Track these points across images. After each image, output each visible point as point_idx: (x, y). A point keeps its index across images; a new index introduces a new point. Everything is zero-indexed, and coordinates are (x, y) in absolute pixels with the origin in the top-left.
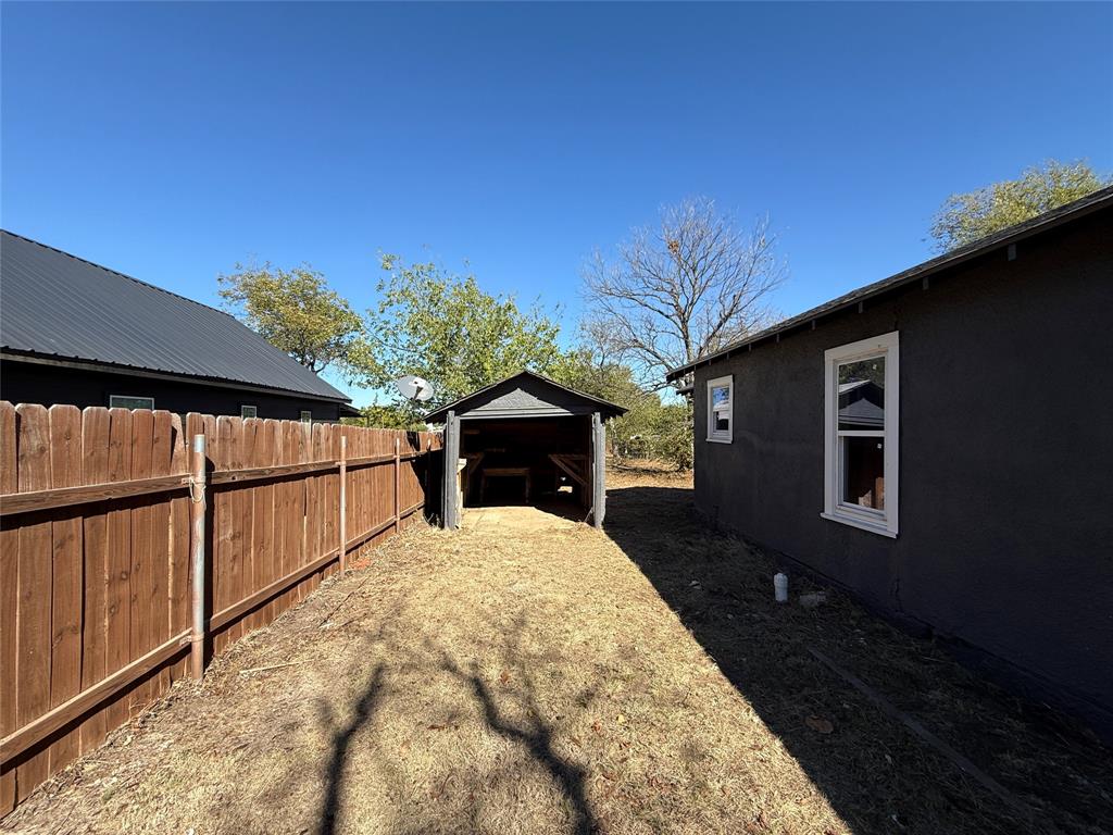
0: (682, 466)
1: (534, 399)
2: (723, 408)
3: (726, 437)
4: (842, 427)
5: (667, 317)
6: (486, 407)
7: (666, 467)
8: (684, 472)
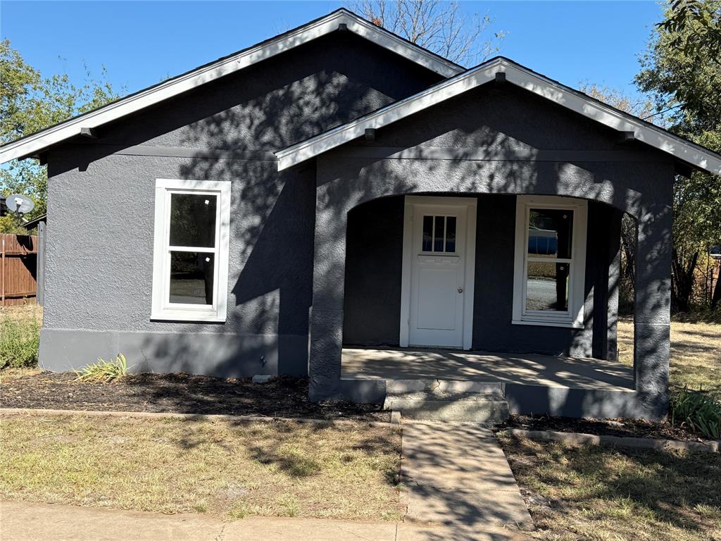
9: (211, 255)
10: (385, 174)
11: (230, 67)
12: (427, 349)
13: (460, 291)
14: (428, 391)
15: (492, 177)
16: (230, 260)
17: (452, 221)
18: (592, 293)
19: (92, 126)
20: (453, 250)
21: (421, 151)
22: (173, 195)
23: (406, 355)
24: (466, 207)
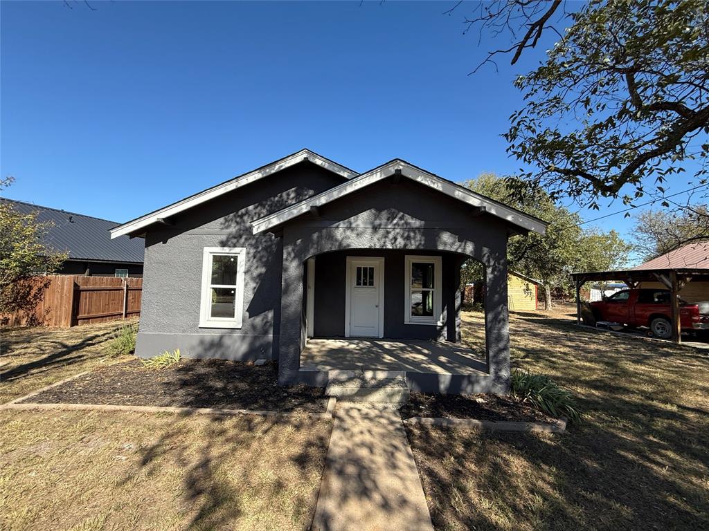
9: (234, 290)
10: (331, 237)
11: (244, 182)
12: (361, 339)
13: (377, 306)
14: (363, 379)
15: (395, 239)
16: (244, 292)
17: (372, 269)
18: (446, 307)
19: (164, 217)
20: (373, 285)
21: (351, 224)
22: (214, 256)
23: (350, 343)
24: (378, 262)
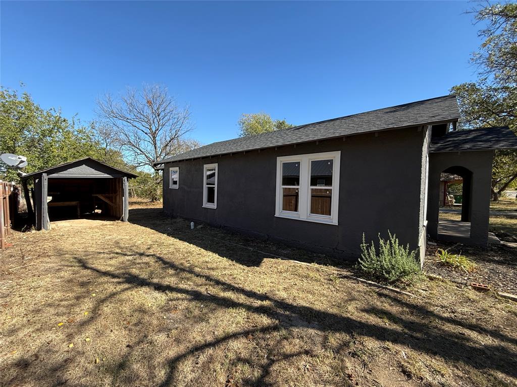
0: (153, 200)
1: (93, 170)
2: (175, 177)
3: (176, 187)
4: (207, 184)
5: (146, 133)
6: (65, 172)
7: (145, 200)
8: (154, 202)
